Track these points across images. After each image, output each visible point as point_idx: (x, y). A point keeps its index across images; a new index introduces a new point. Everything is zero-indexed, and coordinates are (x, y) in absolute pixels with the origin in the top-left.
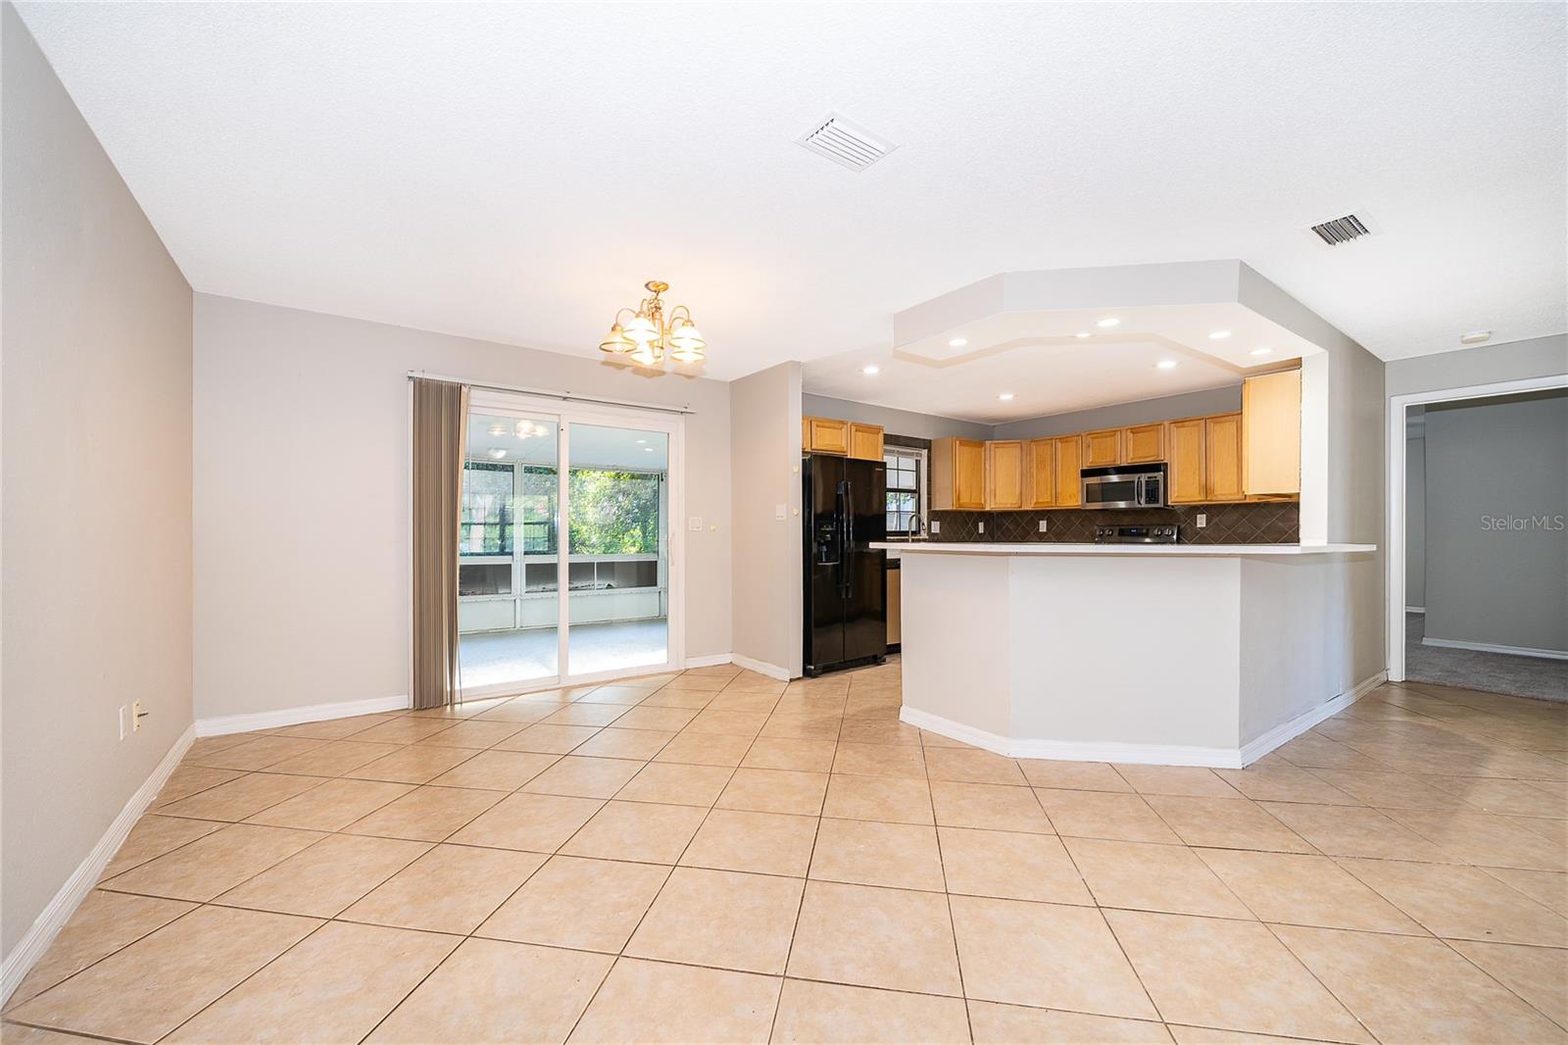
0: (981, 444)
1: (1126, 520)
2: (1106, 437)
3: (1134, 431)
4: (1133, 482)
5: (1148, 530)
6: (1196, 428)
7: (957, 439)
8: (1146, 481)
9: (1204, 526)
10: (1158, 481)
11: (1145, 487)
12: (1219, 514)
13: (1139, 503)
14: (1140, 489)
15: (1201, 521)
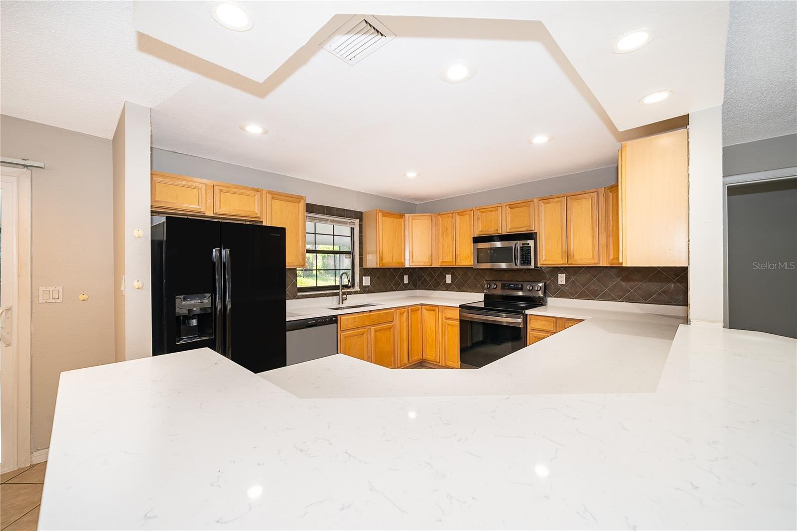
0: (401, 216)
1: (507, 276)
2: (491, 211)
3: (512, 207)
4: (512, 247)
5: (522, 285)
6: (560, 204)
7: (380, 211)
8: (521, 247)
9: (564, 283)
10: (530, 247)
11: (521, 252)
12: (575, 274)
13: (516, 265)
14: (517, 254)
15: (562, 279)
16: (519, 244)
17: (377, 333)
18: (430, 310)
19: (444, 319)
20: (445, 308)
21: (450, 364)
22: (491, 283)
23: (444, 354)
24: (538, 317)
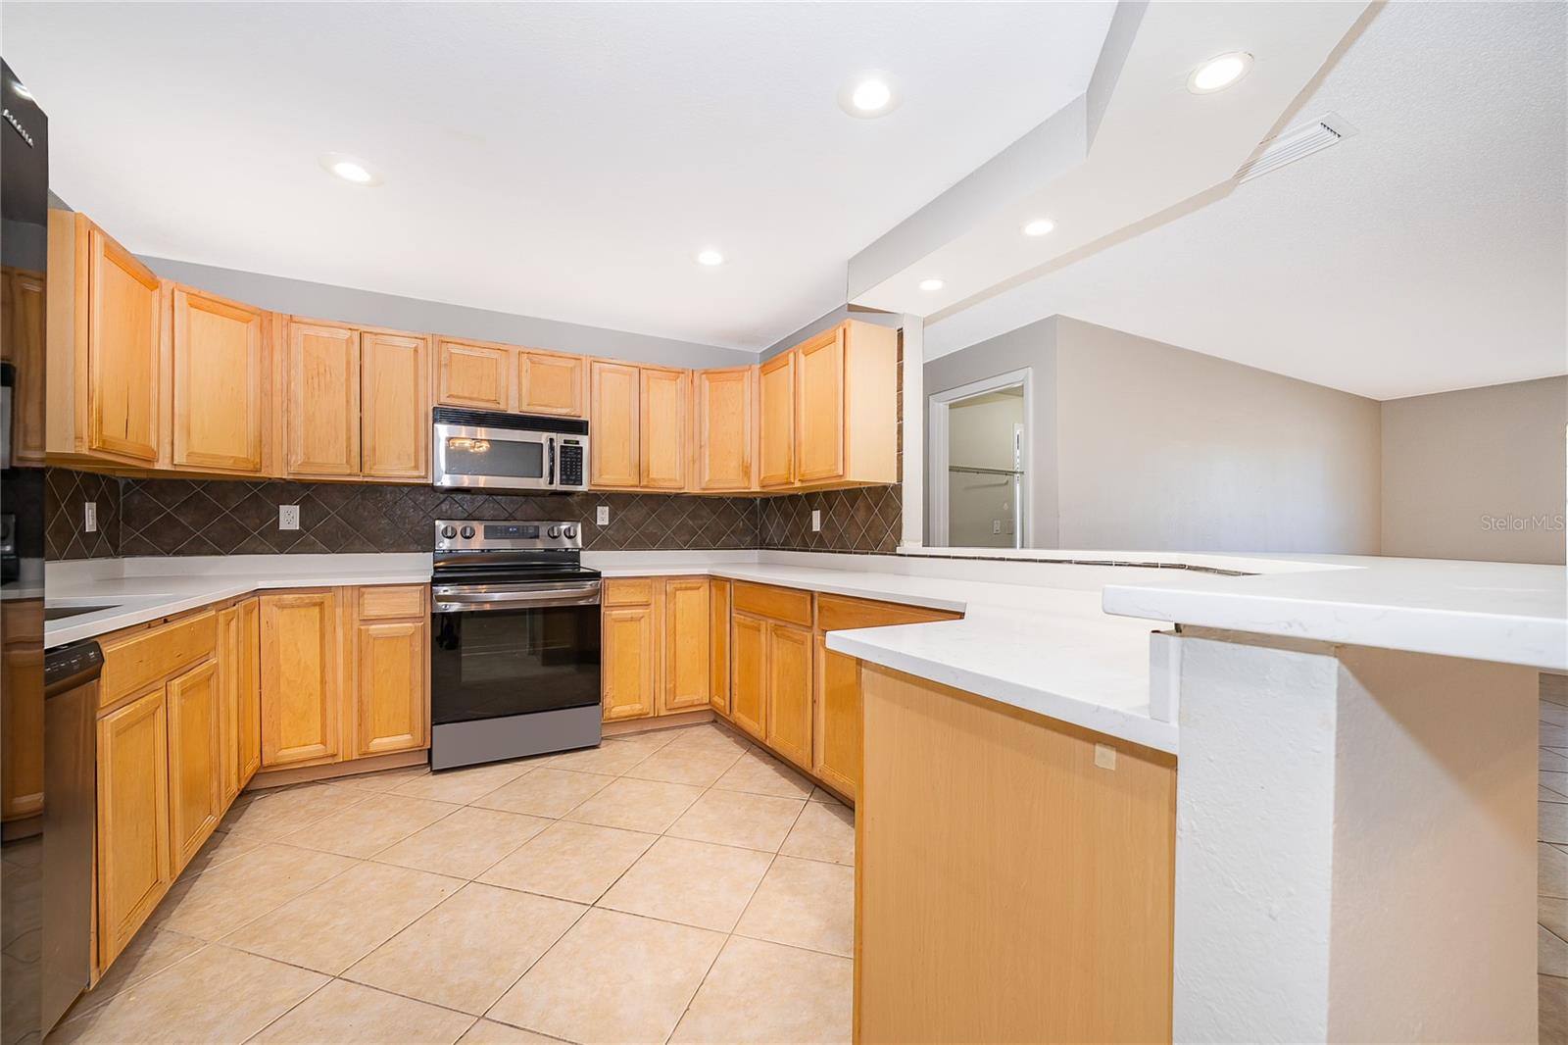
3: (533, 359)
4: (543, 444)
5: (537, 528)
6: (628, 378)
8: (562, 447)
9: (607, 523)
10: (581, 448)
11: (561, 457)
12: (625, 507)
13: (551, 483)
14: (552, 460)
15: (603, 515)
16: (560, 439)
17: (184, 700)
18: (299, 607)
19: (356, 625)
20: (363, 590)
21: (380, 743)
22: (459, 525)
23: (360, 725)
24: (622, 581)
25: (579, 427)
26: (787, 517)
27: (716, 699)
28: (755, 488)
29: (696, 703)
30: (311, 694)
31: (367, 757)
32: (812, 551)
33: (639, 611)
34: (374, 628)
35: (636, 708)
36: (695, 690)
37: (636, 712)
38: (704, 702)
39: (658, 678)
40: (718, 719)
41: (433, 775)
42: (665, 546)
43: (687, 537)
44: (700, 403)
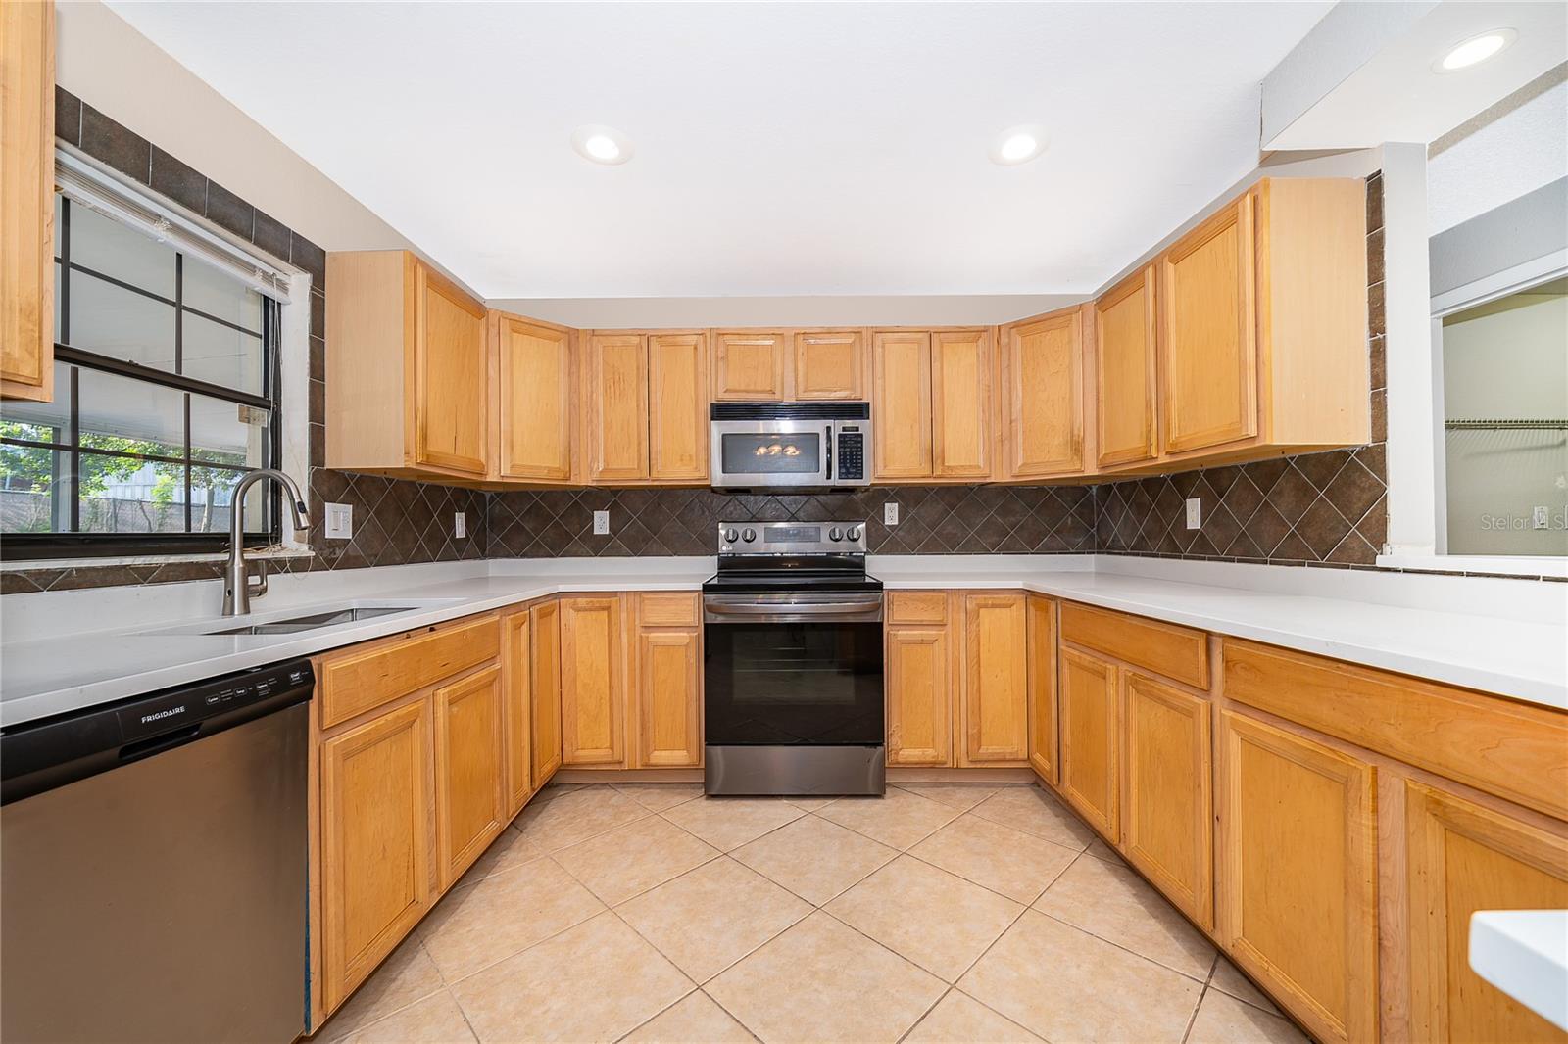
0: (481, 308)
3: (808, 340)
4: (819, 434)
5: (820, 529)
6: (916, 347)
7: (421, 262)
8: (840, 435)
9: (896, 523)
10: (861, 435)
11: (839, 448)
12: (917, 503)
13: (829, 477)
14: (829, 451)
15: (891, 514)
16: (838, 426)
17: (455, 709)
18: (591, 610)
19: (639, 631)
20: (645, 596)
21: (662, 757)
22: (740, 528)
23: (642, 734)
24: (909, 594)
25: (859, 410)
26: (1141, 509)
27: (1037, 757)
28: (1091, 470)
29: (1008, 757)
30: (601, 698)
31: (650, 769)
32: (1186, 558)
33: (932, 632)
34: (654, 635)
35: (929, 754)
36: (1007, 739)
37: (929, 759)
38: (1021, 757)
39: (956, 718)
40: (1039, 783)
41: (707, 799)
42: (967, 550)
43: (995, 539)
44: (1009, 366)
